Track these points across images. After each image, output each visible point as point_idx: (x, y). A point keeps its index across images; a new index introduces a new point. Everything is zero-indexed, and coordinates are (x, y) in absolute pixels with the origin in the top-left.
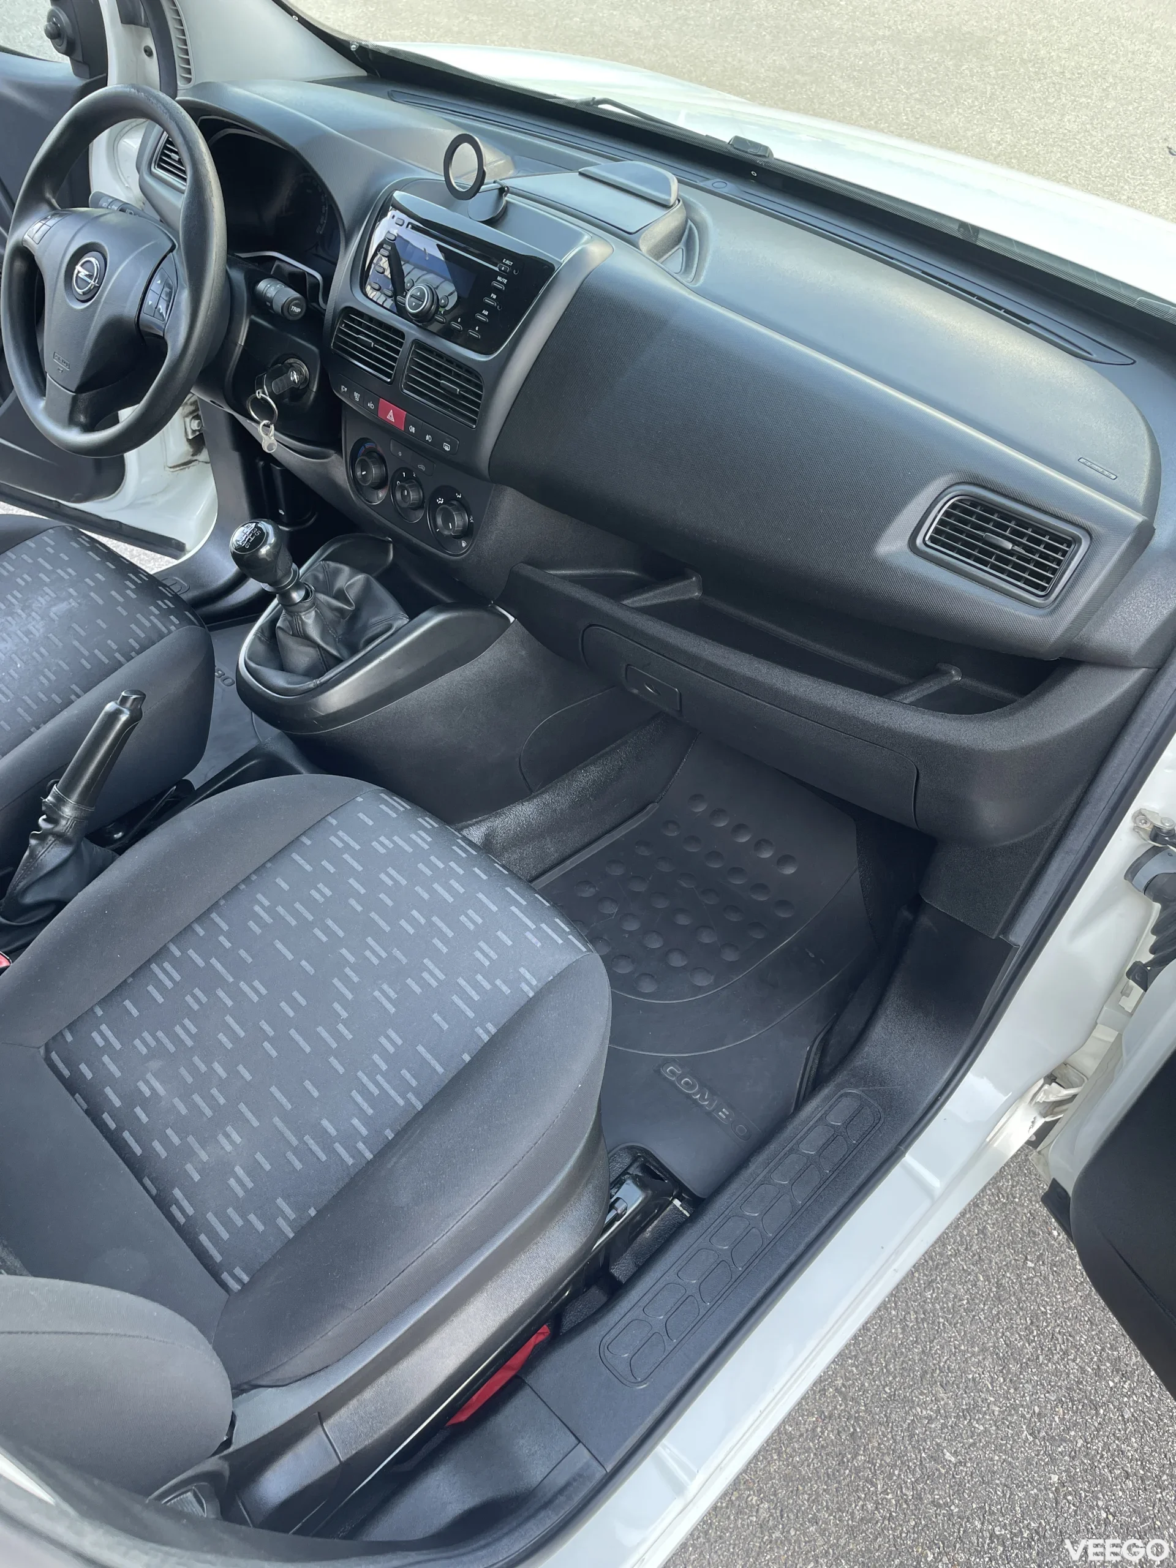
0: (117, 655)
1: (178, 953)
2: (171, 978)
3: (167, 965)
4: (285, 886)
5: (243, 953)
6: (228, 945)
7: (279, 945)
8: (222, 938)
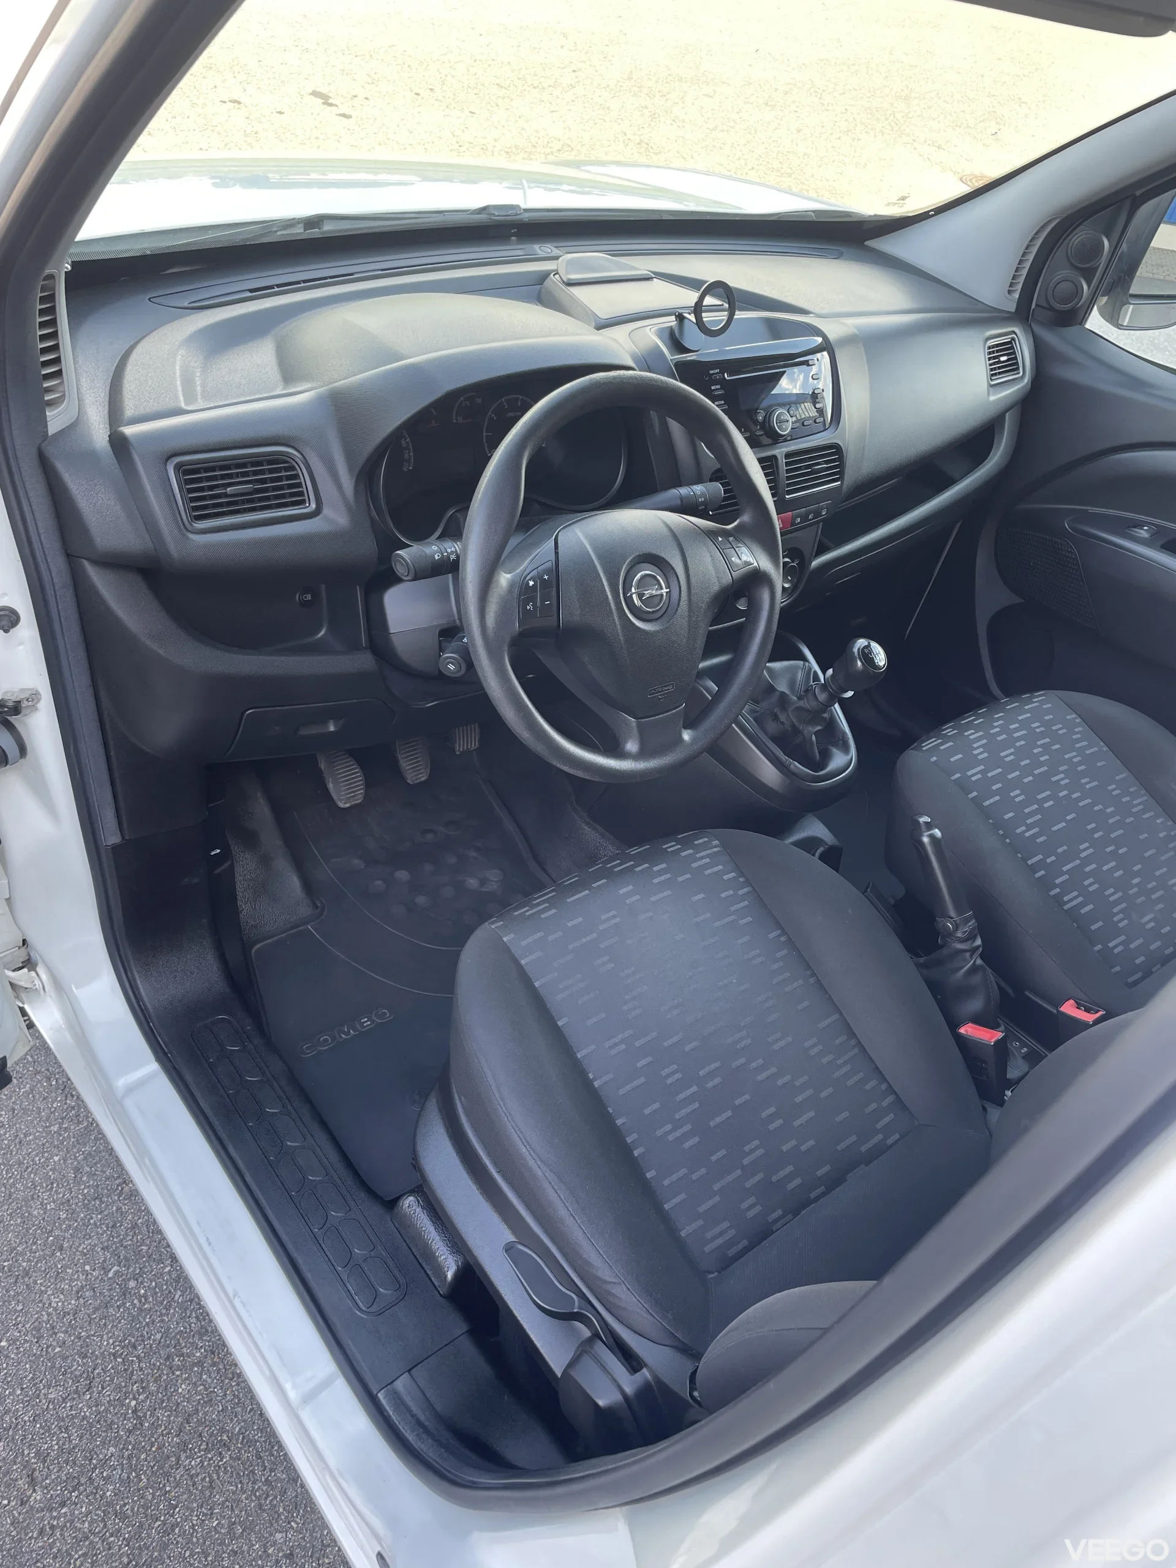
0: (741, 892)
1: (1058, 890)
2: (1075, 898)
3: (1066, 899)
4: (1011, 815)
5: (1060, 850)
6: (1053, 858)
7: (1055, 828)
8: (1049, 860)
